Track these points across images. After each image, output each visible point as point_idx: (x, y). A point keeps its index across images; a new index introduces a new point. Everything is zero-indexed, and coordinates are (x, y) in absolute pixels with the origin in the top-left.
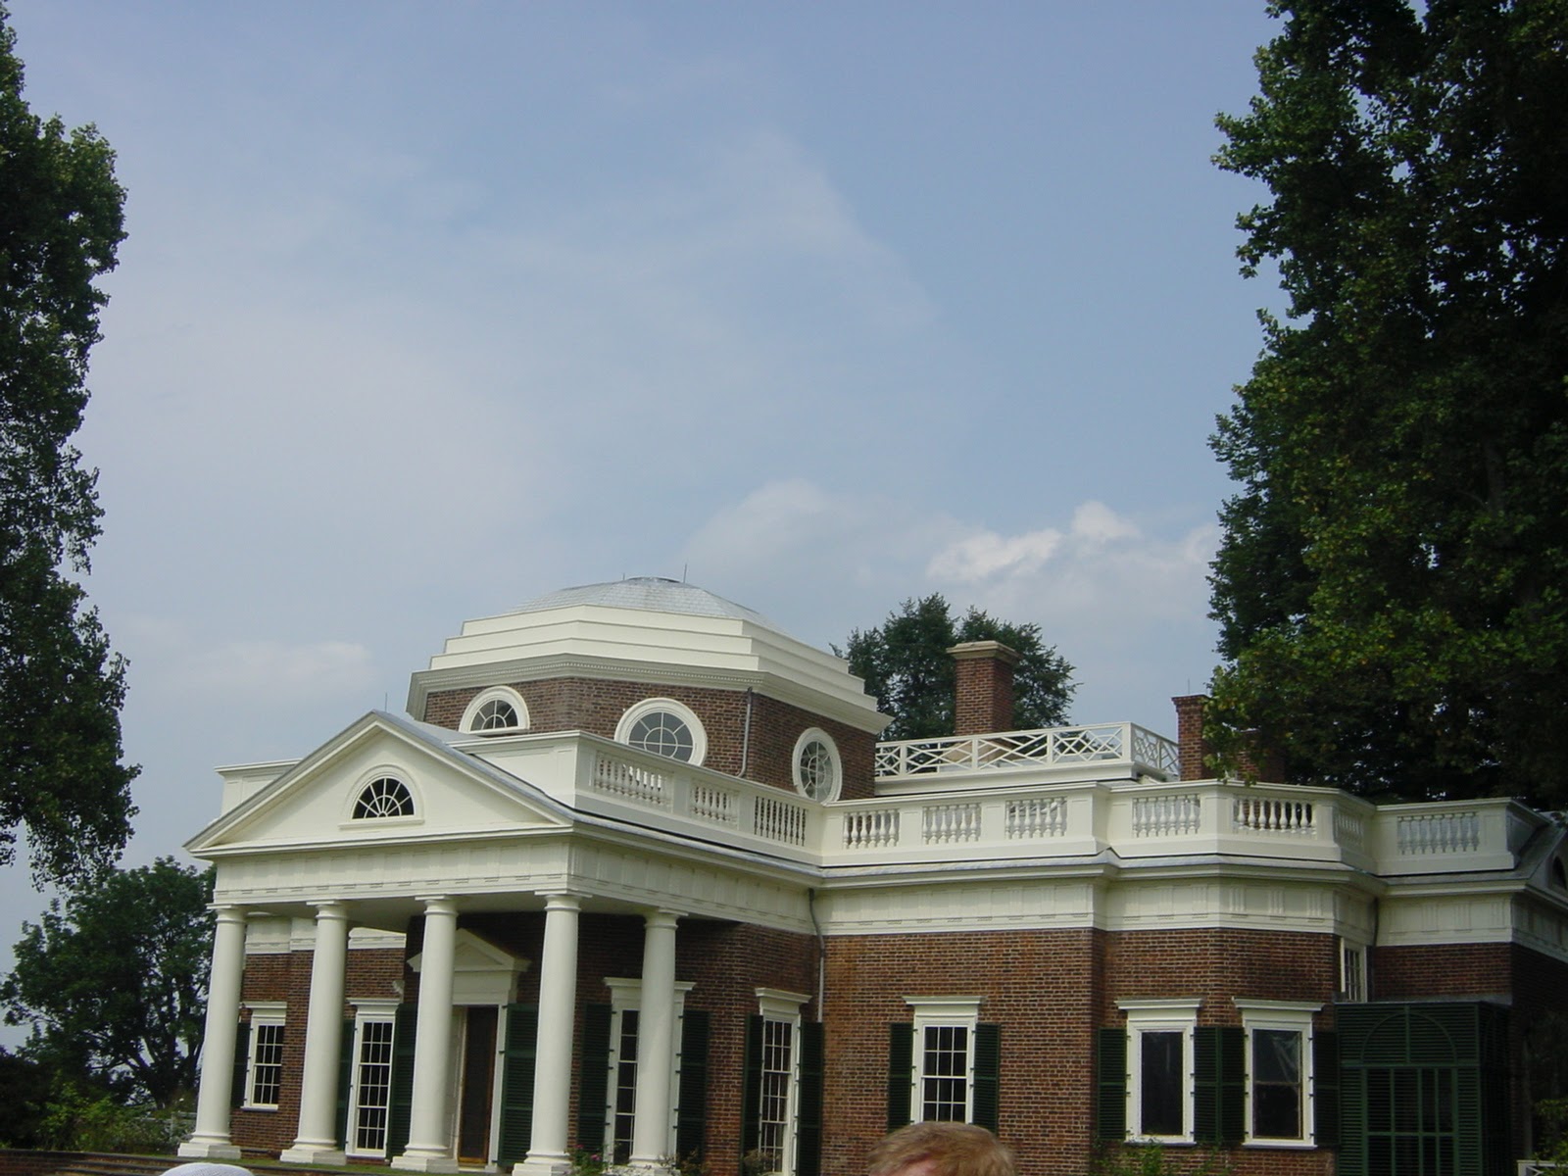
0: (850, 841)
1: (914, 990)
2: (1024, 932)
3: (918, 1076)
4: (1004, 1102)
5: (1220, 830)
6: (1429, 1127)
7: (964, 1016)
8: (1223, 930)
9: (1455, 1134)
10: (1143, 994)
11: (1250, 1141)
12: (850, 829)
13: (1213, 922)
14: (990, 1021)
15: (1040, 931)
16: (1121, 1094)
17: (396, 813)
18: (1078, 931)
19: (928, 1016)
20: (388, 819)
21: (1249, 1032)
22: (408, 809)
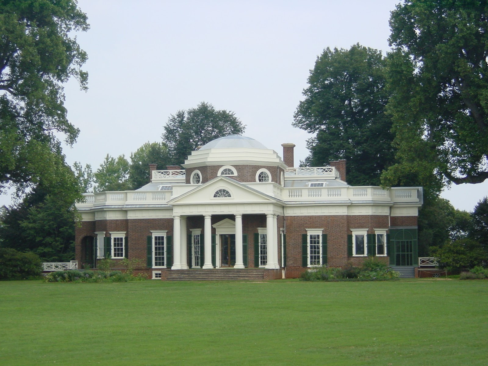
0: (289, 196)
1: (307, 227)
2: (332, 216)
3: (309, 245)
4: (328, 249)
5: (371, 196)
6: (408, 252)
7: (319, 232)
8: (372, 215)
9: (412, 253)
10: (355, 228)
11: (377, 255)
12: (290, 193)
13: (370, 214)
14: (325, 233)
15: (335, 215)
16: (351, 247)
17: (226, 197)
18: (344, 216)
19: (310, 232)
20: (224, 198)
21: (376, 235)
22: (230, 196)
